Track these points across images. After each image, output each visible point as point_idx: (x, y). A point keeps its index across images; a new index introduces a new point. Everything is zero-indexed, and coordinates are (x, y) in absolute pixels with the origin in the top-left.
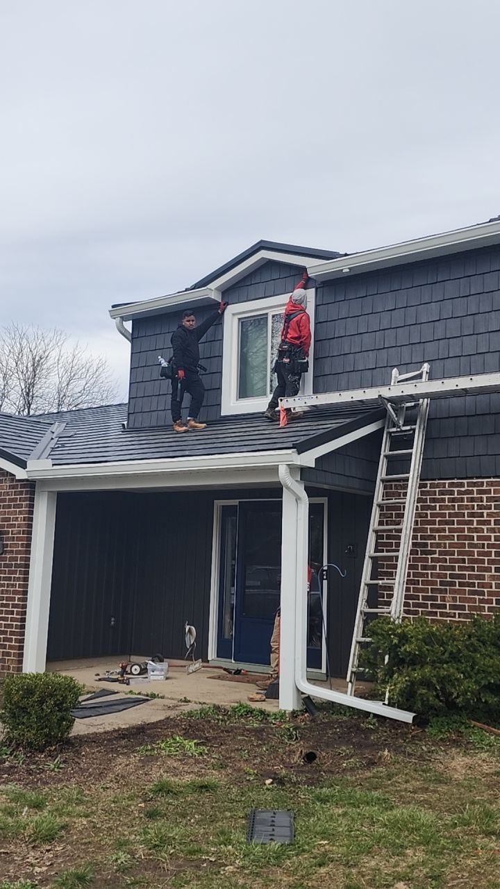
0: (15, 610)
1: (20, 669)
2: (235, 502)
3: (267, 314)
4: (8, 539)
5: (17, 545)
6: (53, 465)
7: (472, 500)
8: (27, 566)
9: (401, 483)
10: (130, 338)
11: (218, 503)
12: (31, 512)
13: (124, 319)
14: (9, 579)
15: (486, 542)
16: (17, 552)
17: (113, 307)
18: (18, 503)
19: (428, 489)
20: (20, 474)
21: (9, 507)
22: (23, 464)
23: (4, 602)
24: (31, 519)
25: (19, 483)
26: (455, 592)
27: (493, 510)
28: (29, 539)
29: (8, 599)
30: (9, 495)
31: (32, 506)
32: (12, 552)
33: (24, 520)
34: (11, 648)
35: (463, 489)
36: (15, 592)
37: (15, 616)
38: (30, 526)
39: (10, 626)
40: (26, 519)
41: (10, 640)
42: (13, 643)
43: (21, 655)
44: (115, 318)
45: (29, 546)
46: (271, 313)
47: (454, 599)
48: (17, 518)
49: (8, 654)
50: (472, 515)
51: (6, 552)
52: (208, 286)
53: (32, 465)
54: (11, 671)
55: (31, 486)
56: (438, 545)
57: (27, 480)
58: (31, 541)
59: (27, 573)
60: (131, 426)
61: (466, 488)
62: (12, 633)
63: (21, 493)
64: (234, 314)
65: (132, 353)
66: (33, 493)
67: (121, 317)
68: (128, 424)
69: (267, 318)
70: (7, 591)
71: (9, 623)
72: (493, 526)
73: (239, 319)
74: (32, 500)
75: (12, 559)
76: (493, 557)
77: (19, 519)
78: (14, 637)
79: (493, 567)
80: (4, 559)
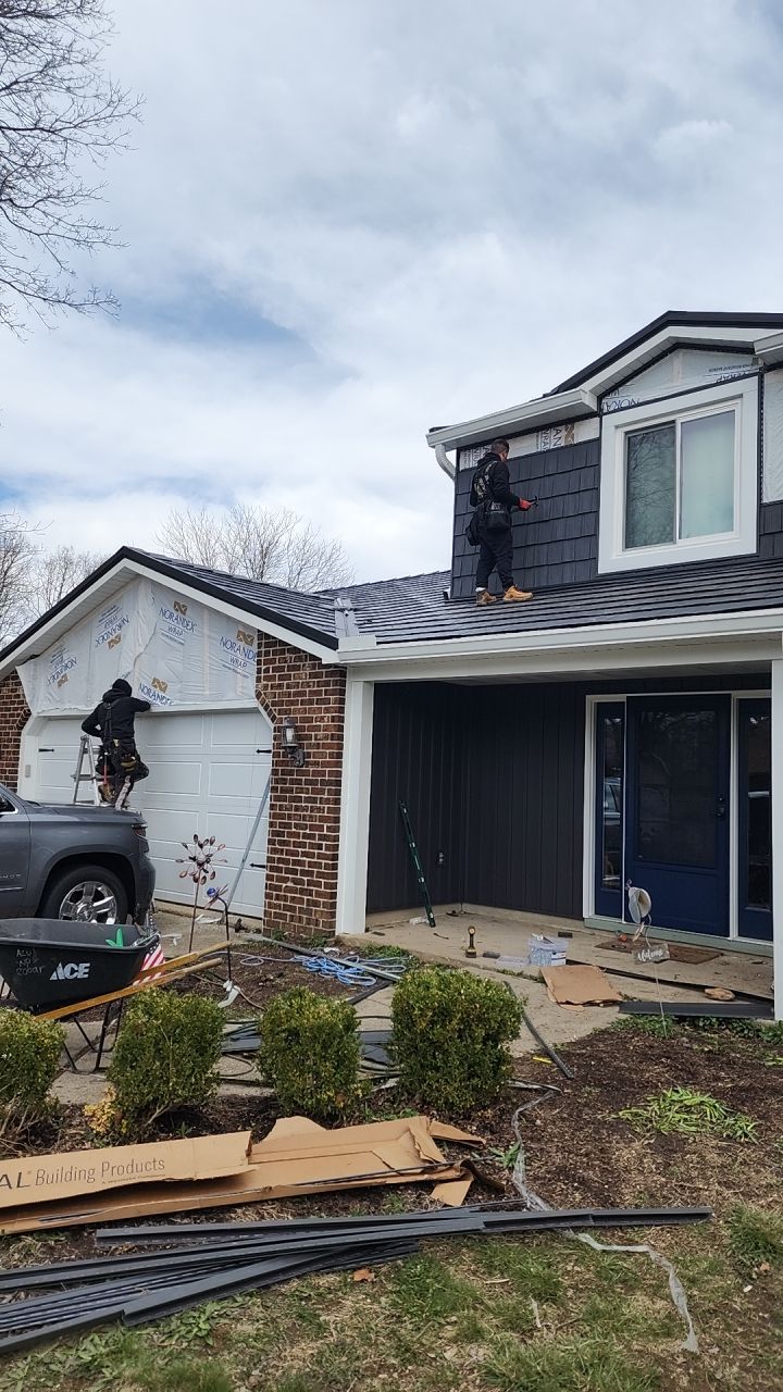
0: (324, 843)
1: (332, 925)
2: (621, 698)
3: (674, 422)
4: (310, 746)
5: (323, 755)
6: (378, 643)
8: (339, 783)
10: (454, 474)
11: (592, 700)
12: (342, 710)
13: (447, 447)
14: (314, 800)
16: (325, 764)
17: (431, 430)
18: (323, 696)
20: (328, 656)
21: (311, 702)
22: (332, 644)
23: (308, 831)
24: (342, 720)
25: (324, 670)
28: (341, 747)
29: (312, 827)
30: (309, 686)
31: (342, 701)
32: (317, 764)
33: (333, 721)
34: (319, 894)
36: (322, 819)
37: (323, 851)
38: (341, 729)
39: (318, 865)
40: (336, 719)
41: (318, 884)
42: (322, 889)
43: (334, 905)
44: (434, 447)
45: (340, 755)
46: (680, 419)
48: (322, 718)
49: (316, 904)
51: (307, 764)
52: (581, 387)
53: (344, 644)
54: (321, 927)
55: (340, 672)
57: (336, 666)
58: (342, 749)
59: (338, 792)
60: (457, 594)
62: (320, 875)
63: (327, 684)
64: (617, 427)
65: (456, 495)
66: (343, 684)
67: (443, 444)
68: (452, 591)
69: (674, 427)
70: (311, 816)
71: (315, 860)
73: (627, 433)
74: (343, 692)
75: (315, 773)
77: (326, 719)
78: (323, 881)
80: (306, 773)
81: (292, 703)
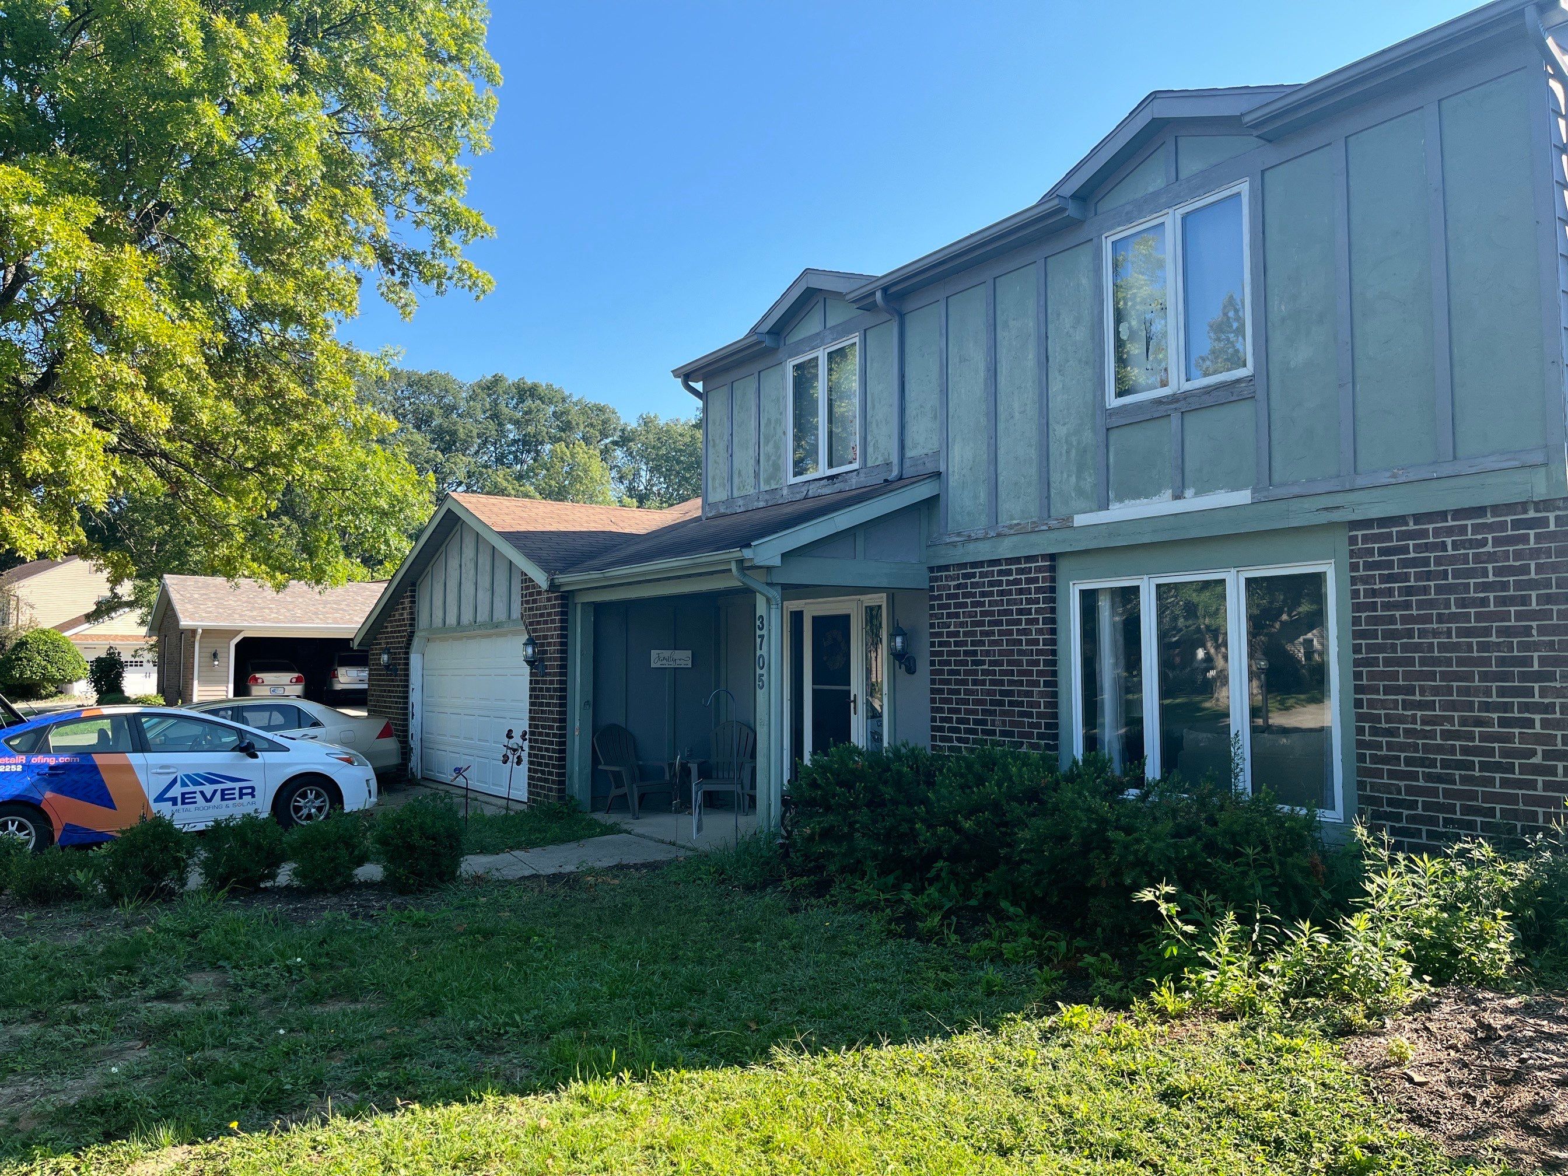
4: (547, 659)
5: (554, 666)
7: (1020, 592)
8: (565, 690)
9: (951, 573)
12: (566, 628)
15: (1034, 648)
16: (555, 674)
17: (678, 370)
18: (553, 617)
19: (977, 579)
22: (547, 575)
25: (553, 595)
26: (1004, 713)
27: (1041, 605)
31: (566, 621)
32: (549, 674)
33: (558, 638)
35: (1011, 578)
37: (553, 747)
39: (552, 758)
40: (560, 636)
41: (552, 774)
42: (555, 778)
45: (565, 667)
46: (825, 351)
47: (1004, 723)
48: (553, 635)
49: (552, 790)
50: (1020, 612)
55: (563, 596)
56: (987, 653)
58: (567, 661)
59: (565, 698)
61: (1014, 576)
62: (552, 766)
63: (555, 606)
66: (566, 606)
67: (685, 375)
71: (549, 754)
72: (1041, 626)
74: (565, 614)
75: (550, 682)
76: (1041, 668)
78: (555, 771)
79: (1042, 680)
80: (544, 682)
81: (538, 623)
